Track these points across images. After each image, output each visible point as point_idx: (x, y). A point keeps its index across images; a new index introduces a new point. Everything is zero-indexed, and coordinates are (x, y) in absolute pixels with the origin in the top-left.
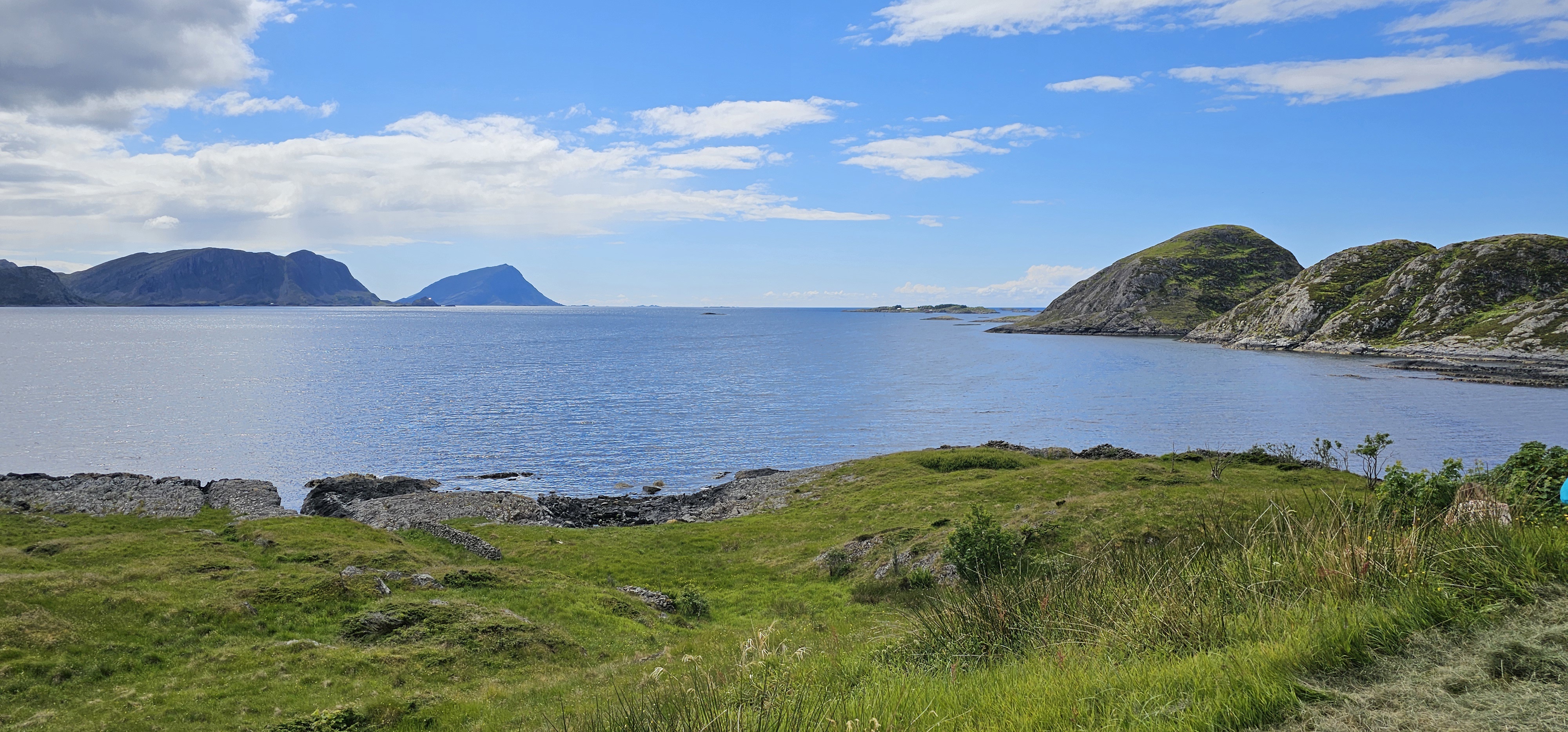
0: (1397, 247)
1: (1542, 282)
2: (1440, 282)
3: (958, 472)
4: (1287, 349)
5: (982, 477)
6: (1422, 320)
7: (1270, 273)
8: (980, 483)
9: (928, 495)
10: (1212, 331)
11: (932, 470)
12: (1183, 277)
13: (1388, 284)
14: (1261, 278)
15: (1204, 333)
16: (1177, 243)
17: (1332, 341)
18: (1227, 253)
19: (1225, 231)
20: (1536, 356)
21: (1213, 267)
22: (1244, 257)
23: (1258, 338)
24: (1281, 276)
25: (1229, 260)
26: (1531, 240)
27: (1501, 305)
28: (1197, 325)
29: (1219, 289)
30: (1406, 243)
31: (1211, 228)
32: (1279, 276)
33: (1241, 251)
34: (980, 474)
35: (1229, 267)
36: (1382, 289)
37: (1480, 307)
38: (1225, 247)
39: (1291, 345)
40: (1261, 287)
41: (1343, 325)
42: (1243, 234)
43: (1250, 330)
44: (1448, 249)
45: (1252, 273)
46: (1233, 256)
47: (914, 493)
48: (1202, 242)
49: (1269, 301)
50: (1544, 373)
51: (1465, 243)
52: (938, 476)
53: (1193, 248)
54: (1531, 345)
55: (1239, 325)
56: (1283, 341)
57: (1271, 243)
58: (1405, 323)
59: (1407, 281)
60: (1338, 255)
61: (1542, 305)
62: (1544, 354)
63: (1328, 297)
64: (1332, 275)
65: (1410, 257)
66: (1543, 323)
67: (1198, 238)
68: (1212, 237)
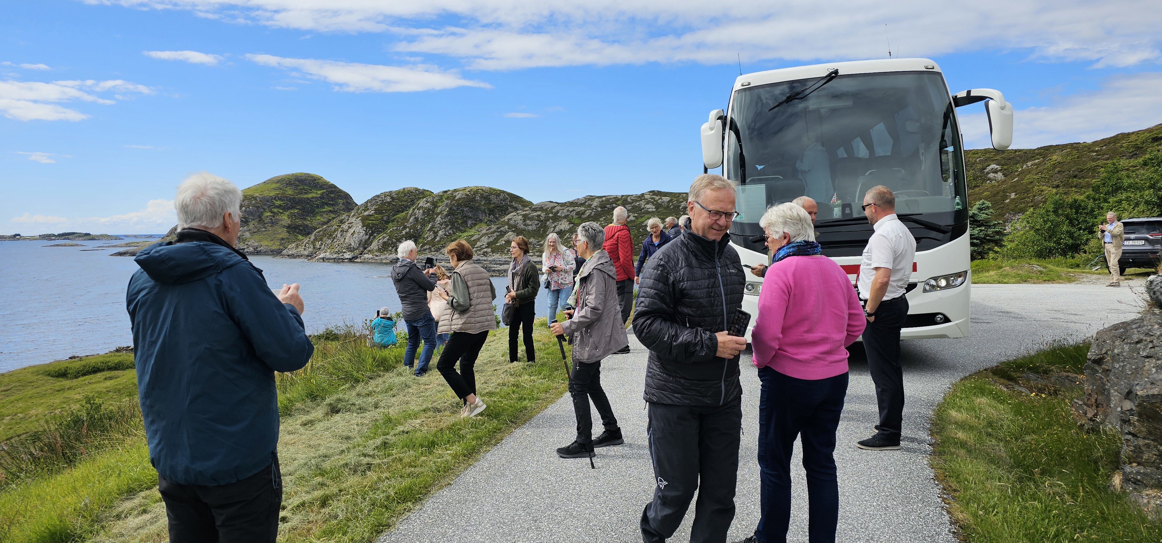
0: (412, 192)
1: (489, 214)
2: (438, 214)
3: (87, 377)
4: (351, 260)
5: (111, 378)
6: (429, 239)
7: (336, 208)
8: (108, 383)
9: (56, 401)
10: (299, 249)
11: (61, 379)
12: (276, 210)
13: (409, 216)
14: (330, 211)
15: (293, 251)
16: (269, 185)
17: (378, 254)
18: (306, 193)
19: (303, 177)
20: (489, 259)
21: (297, 203)
22: (317, 196)
23: (331, 253)
24: (344, 210)
25: (308, 199)
26: (482, 190)
27: (470, 229)
28: (288, 245)
29: (302, 219)
30: (417, 189)
31: (293, 175)
32: (342, 210)
33: (315, 192)
34: (108, 375)
35: (308, 203)
36: (406, 219)
37: (459, 230)
38: (304, 189)
39: (353, 258)
40: (331, 218)
41: (384, 243)
42: (315, 180)
43: (326, 248)
44: (440, 194)
45: (324, 208)
46: (310, 196)
47: (42, 401)
48: (287, 184)
49: (336, 227)
50: (493, 269)
51: (449, 191)
52: (66, 383)
53: (281, 189)
54: (486, 252)
55: (318, 245)
56: (348, 255)
57: (335, 187)
58: (420, 241)
59: (419, 213)
60: (378, 196)
61: (490, 229)
62: (493, 258)
63: (373, 224)
64: (375, 210)
65: (420, 198)
66: (491, 239)
67: (284, 182)
68: (294, 181)
